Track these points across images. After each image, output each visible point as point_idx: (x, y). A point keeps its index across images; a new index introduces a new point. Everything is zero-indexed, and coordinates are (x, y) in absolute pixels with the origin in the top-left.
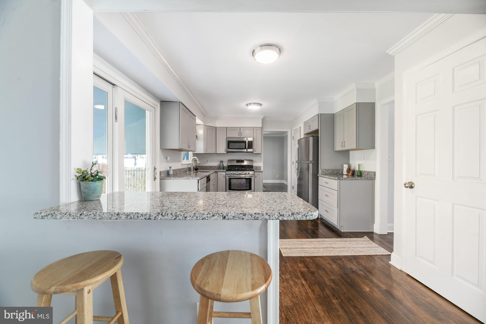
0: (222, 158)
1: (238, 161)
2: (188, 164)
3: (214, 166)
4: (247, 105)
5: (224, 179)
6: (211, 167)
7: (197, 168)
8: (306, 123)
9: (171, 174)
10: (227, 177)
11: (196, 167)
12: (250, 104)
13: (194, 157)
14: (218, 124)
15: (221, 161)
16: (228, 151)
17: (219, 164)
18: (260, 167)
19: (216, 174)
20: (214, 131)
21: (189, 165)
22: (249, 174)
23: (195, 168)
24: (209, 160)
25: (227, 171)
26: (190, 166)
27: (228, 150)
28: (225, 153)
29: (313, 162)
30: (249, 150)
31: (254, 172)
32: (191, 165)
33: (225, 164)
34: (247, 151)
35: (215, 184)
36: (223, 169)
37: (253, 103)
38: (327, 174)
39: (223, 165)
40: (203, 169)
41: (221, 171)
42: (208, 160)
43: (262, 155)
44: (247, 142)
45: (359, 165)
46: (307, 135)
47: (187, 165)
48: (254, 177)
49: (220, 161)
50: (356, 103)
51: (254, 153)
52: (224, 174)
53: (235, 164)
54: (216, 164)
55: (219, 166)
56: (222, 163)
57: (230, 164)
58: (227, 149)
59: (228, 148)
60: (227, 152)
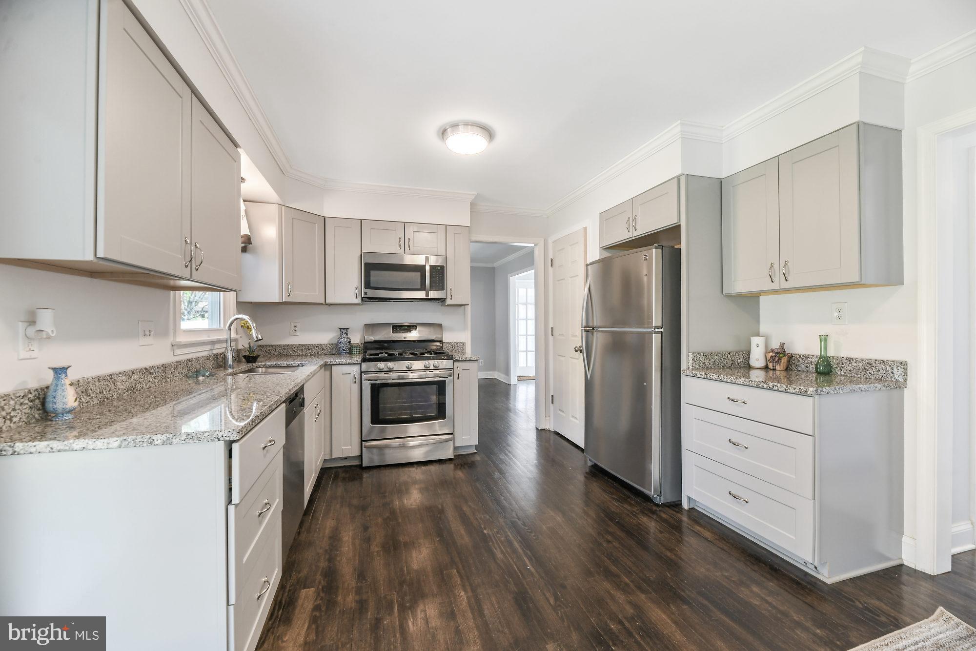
0: (344, 319)
1: (397, 328)
2: (214, 343)
3: (316, 346)
4: (443, 133)
5: (356, 388)
6: (308, 347)
7: (254, 354)
8: (606, 217)
9: (59, 406)
10: (364, 382)
11: (251, 351)
12: (455, 126)
13: (239, 316)
14: (331, 208)
15: (344, 329)
16: (366, 296)
17: (334, 337)
18: (464, 344)
19: (328, 373)
20: (318, 229)
21: (217, 346)
22: (436, 368)
23: (247, 353)
24: (298, 325)
25: (364, 360)
26: (218, 349)
27: (365, 293)
28: (358, 301)
29: (662, 330)
30: (433, 294)
31: (454, 361)
32: (224, 345)
33: (356, 339)
34: (427, 295)
35: (322, 412)
36: (350, 352)
37: (466, 124)
38: (707, 368)
39: (349, 342)
40: (280, 356)
41: (344, 361)
42: (295, 327)
43: (469, 308)
44: (428, 268)
45: (824, 340)
46: (610, 250)
47: (209, 347)
48: (452, 378)
49: (340, 329)
50: (858, 124)
51: (448, 302)
52: (354, 370)
53: (387, 335)
54: (325, 338)
55: (337, 345)
56: (344, 335)
57: (372, 338)
58: (364, 290)
59: (368, 285)
60: (362, 298)
